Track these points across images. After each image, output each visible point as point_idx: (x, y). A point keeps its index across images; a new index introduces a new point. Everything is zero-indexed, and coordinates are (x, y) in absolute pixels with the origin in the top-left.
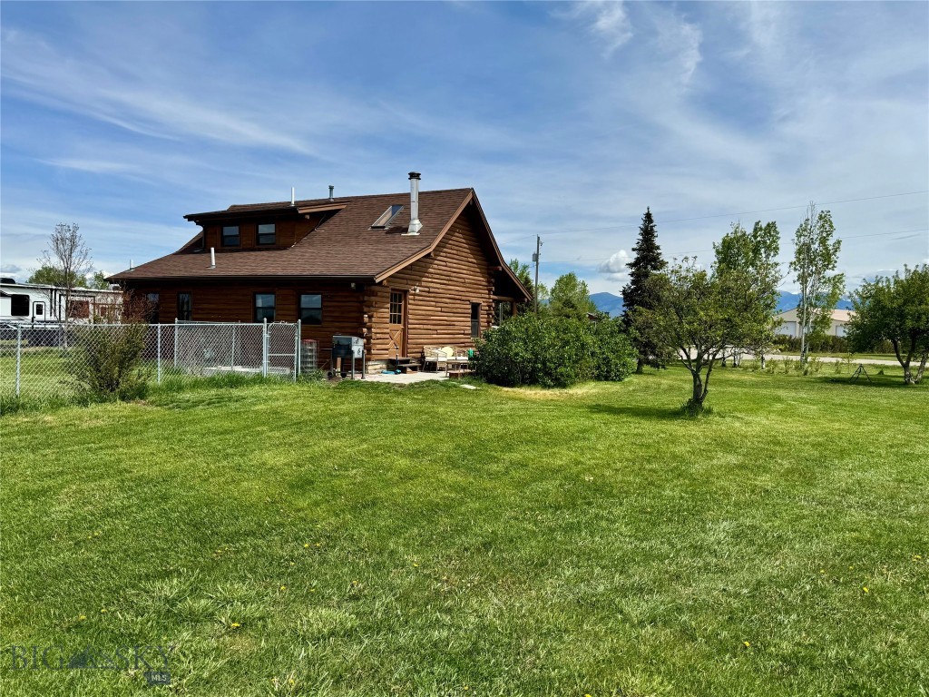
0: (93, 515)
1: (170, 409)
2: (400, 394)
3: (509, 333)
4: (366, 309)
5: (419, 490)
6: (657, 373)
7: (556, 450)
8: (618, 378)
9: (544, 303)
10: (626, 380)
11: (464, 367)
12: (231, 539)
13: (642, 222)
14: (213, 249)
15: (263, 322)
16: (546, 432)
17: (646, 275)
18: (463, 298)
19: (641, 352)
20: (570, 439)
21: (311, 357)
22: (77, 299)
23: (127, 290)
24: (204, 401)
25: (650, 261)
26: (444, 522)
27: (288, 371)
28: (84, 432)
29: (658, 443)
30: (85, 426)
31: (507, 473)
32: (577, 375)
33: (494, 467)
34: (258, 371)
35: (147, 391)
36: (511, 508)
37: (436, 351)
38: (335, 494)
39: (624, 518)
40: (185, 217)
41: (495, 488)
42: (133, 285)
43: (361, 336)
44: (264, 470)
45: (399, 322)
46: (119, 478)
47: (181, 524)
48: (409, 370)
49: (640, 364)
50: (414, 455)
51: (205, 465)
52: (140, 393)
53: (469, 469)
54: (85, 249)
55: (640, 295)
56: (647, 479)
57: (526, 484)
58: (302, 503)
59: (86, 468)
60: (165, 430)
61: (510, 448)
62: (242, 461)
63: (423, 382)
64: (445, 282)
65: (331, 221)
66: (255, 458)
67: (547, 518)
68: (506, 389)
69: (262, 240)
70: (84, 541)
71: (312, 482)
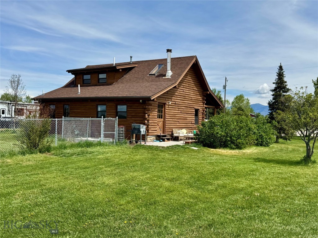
0: (30, 205)
1: (61, 157)
2: (163, 151)
3: (214, 123)
4: (146, 112)
5: (175, 197)
6: (286, 143)
7: (239, 180)
8: (267, 145)
9: (228, 109)
10: (271, 146)
11: (192, 139)
12: (92, 217)
13: (278, 70)
14: (79, 85)
15: (101, 118)
16: (234, 171)
17: (280, 95)
18: (191, 106)
19: (278, 133)
20: (246, 175)
21: (122, 134)
22: (20, 107)
23: (42, 103)
24: (76, 154)
25: (282, 89)
26: (189, 214)
27: (111, 140)
28: (24, 167)
29: (290, 177)
30: (24, 164)
31: (216, 190)
32: (247, 143)
33: (210, 187)
34: (99, 140)
35: (51, 149)
36: (220, 208)
37: (178, 131)
38: (137, 198)
39: (276, 214)
40: (67, 71)
41: (211, 197)
42: (44, 101)
43: (144, 124)
44: (104, 186)
45: (162, 118)
46: (41, 188)
47: (69, 210)
48: (166, 140)
49: (277, 138)
50: (171, 180)
51: (78, 183)
52: (48, 150)
53: (198, 188)
54: (23, 85)
55: (277, 105)
56: (286, 195)
57: (227, 196)
58: (122, 202)
59: (26, 183)
60: (59, 166)
61: (217, 178)
62: (94, 181)
63: (173, 146)
64: (183, 99)
65: (131, 72)
66: (100, 180)
67: (238, 213)
68: (212, 150)
69: (101, 81)
70: (27, 217)
71: (126, 192)
